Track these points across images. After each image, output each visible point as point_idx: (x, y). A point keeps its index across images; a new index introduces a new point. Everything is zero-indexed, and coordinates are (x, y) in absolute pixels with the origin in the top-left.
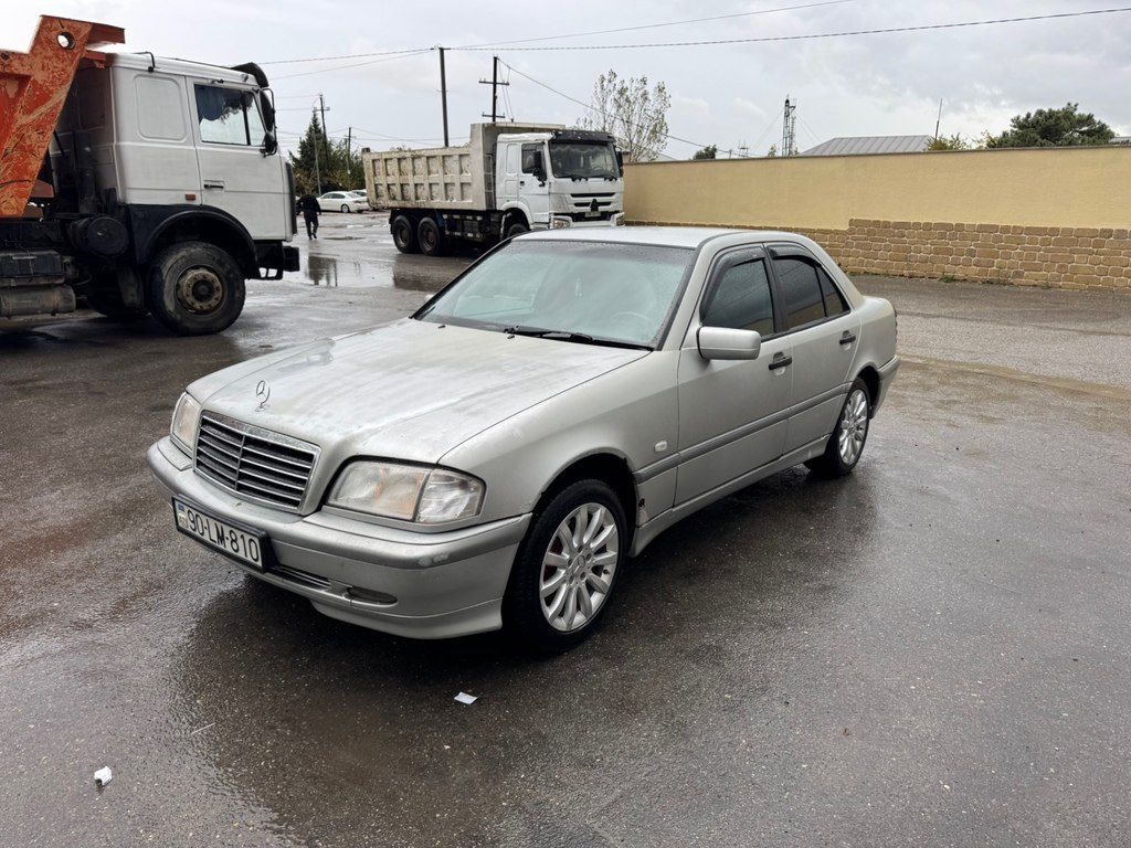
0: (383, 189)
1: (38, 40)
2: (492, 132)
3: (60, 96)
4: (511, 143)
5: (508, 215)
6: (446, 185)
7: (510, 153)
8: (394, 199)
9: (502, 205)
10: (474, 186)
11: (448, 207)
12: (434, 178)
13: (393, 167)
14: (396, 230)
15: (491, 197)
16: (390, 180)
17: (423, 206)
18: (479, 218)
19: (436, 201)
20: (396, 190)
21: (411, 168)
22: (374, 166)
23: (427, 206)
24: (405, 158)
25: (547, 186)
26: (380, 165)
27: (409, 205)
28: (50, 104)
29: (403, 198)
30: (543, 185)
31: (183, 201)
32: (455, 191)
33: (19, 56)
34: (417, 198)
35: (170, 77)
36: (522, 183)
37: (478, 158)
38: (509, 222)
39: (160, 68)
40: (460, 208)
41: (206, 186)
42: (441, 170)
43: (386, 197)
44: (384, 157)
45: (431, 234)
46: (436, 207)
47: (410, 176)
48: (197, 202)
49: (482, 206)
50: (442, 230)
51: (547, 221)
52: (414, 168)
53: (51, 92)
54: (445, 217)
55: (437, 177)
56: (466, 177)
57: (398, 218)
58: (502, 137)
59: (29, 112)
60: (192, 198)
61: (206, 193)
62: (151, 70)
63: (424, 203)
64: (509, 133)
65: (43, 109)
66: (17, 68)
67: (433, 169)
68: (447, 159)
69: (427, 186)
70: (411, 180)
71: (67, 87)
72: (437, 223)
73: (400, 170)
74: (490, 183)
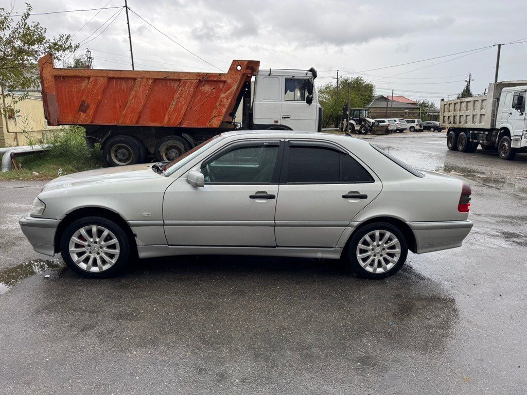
0: (446, 118)
1: (230, 69)
2: (499, 87)
3: (235, 87)
4: (509, 92)
5: (502, 131)
6: (474, 115)
7: (507, 98)
8: (450, 123)
9: (499, 126)
10: (486, 116)
11: (473, 127)
12: (469, 112)
13: (452, 107)
14: (449, 139)
15: (493, 122)
16: (450, 114)
17: (462, 127)
18: (486, 133)
19: (468, 124)
20: (452, 118)
21: (459, 108)
22: (444, 107)
23: (464, 127)
24: (457, 103)
25: (524, 115)
26: (447, 106)
27: (456, 126)
28: (231, 90)
29: (454, 123)
30: (522, 114)
31: (273, 123)
32: (477, 119)
33: (224, 74)
34: (460, 123)
35: (276, 77)
36: (511, 113)
37: (490, 101)
38: (502, 135)
39: (273, 74)
40: (478, 127)
41: (283, 117)
42: (472, 108)
43: (447, 122)
44: (449, 103)
45: (464, 141)
46: (467, 127)
47: (458, 112)
48: (279, 124)
49: (489, 127)
50: (468, 139)
51: (522, 135)
52: (461, 107)
53: (232, 86)
54: (471, 132)
55: (470, 112)
56: (483, 112)
57: (451, 132)
58: (505, 89)
59: (225, 93)
60: (277, 122)
61: (283, 120)
62: (269, 75)
63: (463, 125)
64: (509, 86)
65: (229, 92)
66: (223, 79)
67: (469, 108)
68: (476, 102)
69: (465, 117)
70: (458, 114)
71: (237, 83)
72: (467, 135)
73: (455, 109)
74: (494, 114)
